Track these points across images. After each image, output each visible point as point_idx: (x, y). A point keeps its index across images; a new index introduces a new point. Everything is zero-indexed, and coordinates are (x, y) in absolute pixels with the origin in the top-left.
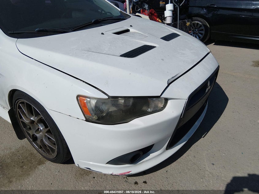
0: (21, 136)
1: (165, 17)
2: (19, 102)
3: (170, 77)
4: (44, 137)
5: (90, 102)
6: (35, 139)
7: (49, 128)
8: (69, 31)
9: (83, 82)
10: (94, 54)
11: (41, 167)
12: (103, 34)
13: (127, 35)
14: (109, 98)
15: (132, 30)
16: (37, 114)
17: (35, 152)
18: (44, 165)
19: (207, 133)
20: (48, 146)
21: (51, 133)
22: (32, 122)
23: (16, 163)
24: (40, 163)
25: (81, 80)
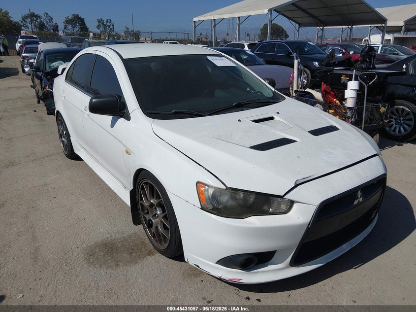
0: (136, 221)
1: (345, 98)
2: (144, 182)
3: (300, 177)
4: (160, 223)
5: (207, 190)
6: (150, 225)
7: (166, 212)
8: (205, 115)
9: (206, 169)
10: (223, 142)
11: (150, 259)
12: (239, 121)
13: (267, 125)
14: (226, 189)
15: (277, 118)
16: (158, 197)
17: (148, 241)
18: (153, 257)
19: (363, 265)
20: (162, 234)
21: (167, 220)
22: (152, 205)
23: (126, 248)
24: (150, 253)
25: (204, 168)
